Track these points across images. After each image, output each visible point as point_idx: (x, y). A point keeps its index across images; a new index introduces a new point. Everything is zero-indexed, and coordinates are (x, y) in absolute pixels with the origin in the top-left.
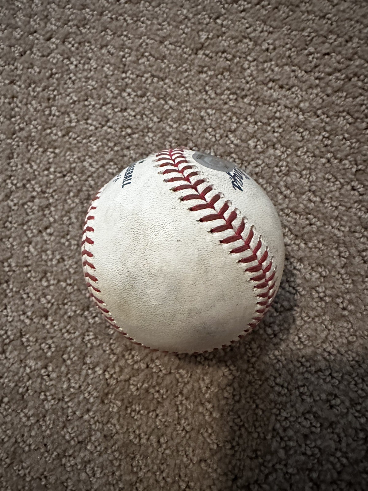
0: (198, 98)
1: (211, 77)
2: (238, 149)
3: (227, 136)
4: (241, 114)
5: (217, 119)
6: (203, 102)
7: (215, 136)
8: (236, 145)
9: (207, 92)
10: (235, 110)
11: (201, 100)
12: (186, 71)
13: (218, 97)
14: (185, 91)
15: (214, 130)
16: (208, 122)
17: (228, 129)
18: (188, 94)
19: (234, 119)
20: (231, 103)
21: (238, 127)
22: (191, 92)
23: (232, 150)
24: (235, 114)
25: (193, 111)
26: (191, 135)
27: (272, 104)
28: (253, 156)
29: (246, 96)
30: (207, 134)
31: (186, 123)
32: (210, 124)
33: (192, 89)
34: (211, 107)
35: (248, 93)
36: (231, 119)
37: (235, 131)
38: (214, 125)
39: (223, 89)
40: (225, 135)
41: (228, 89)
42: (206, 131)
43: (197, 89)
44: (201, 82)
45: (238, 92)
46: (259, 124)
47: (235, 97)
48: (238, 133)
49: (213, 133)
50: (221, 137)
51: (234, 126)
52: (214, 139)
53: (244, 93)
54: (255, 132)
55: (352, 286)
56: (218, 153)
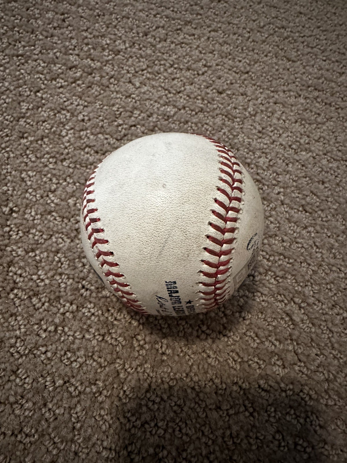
0: (18, 161)
1: (31, 142)
2: (57, 208)
3: (48, 196)
4: (60, 176)
5: (37, 181)
6: (23, 165)
7: (35, 196)
8: (57, 204)
9: (27, 155)
10: (54, 172)
11: (21, 162)
12: (7, 136)
13: (39, 161)
14: (6, 155)
15: (35, 190)
16: (29, 183)
17: (48, 189)
18: (8, 158)
19: (54, 180)
20: (51, 166)
21: (57, 188)
22: (12, 155)
23: (53, 209)
24: (54, 175)
25: (13, 172)
26: (12, 196)
27: (89, 167)
28: (73, 213)
29: (65, 159)
30: (28, 195)
31: (6, 185)
32: (31, 185)
33: (13, 153)
34: (32, 169)
35: (67, 157)
36: (51, 180)
37: (55, 191)
38: (35, 187)
39: (43, 153)
40: (45, 194)
41: (48, 153)
42: (27, 191)
43: (18, 153)
44: (22, 146)
45: (57, 156)
46: (78, 184)
47: (54, 160)
48: (58, 193)
49: (34, 193)
50: (42, 197)
51: (54, 187)
52: (34, 199)
53: (62, 157)
54: (74, 191)
56: (39, 212)
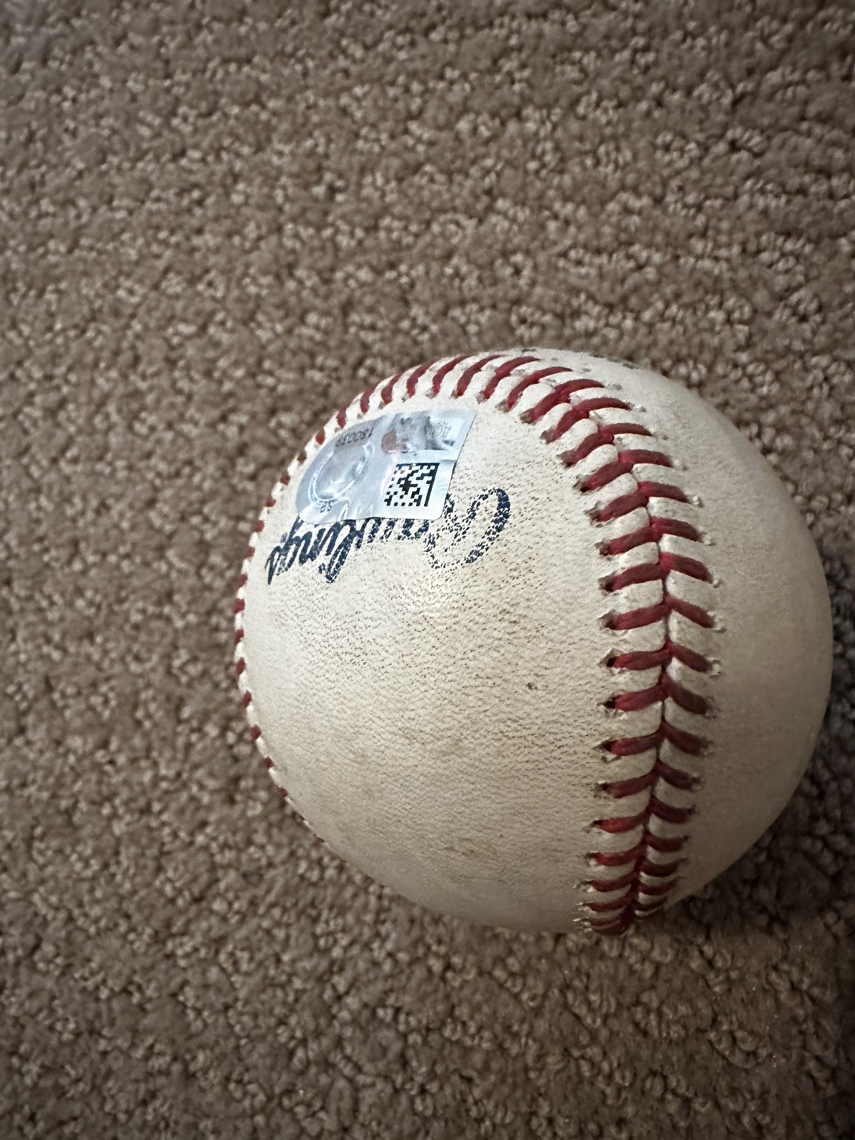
0: (327, 72)
1: (349, 15)
2: (433, 151)
3: (406, 131)
4: (426, 71)
5: (375, 101)
6: (339, 75)
7: (378, 140)
8: (431, 144)
9: (344, 52)
10: (411, 66)
11: (333, 74)
12: (293, 23)
13: (371, 54)
14: (299, 68)
15: (374, 126)
16: (359, 115)
17: (403, 114)
18: (305, 74)
19: (416, 87)
20: (402, 55)
21: (425, 102)
22: (311, 64)
23: (422, 158)
24: (413, 75)
25: (321, 103)
26: (327, 156)
27: (497, 22)
28: (471, 155)
29: (432, 27)
30: (360, 144)
31: (310, 135)
32: (364, 118)
33: (313, 58)
34: (361, 81)
35: (437, 18)
36: (407, 90)
37: (421, 111)
38: (373, 117)
39: (378, 31)
40: (401, 127)
41: (390, 27)
42: (357, 136)
43: (323, 53)
44: (329, 34)
45: (413, 23)
46: (473, 76)
47: (408, 37)
48: (428, 115)
49: (373, 135)
50: (393, 137)
51: (416, 104)
52: (377, 149)
53: (425, 22)
54: (466, 99)
55: (775, 388)
56: (392, 173)
